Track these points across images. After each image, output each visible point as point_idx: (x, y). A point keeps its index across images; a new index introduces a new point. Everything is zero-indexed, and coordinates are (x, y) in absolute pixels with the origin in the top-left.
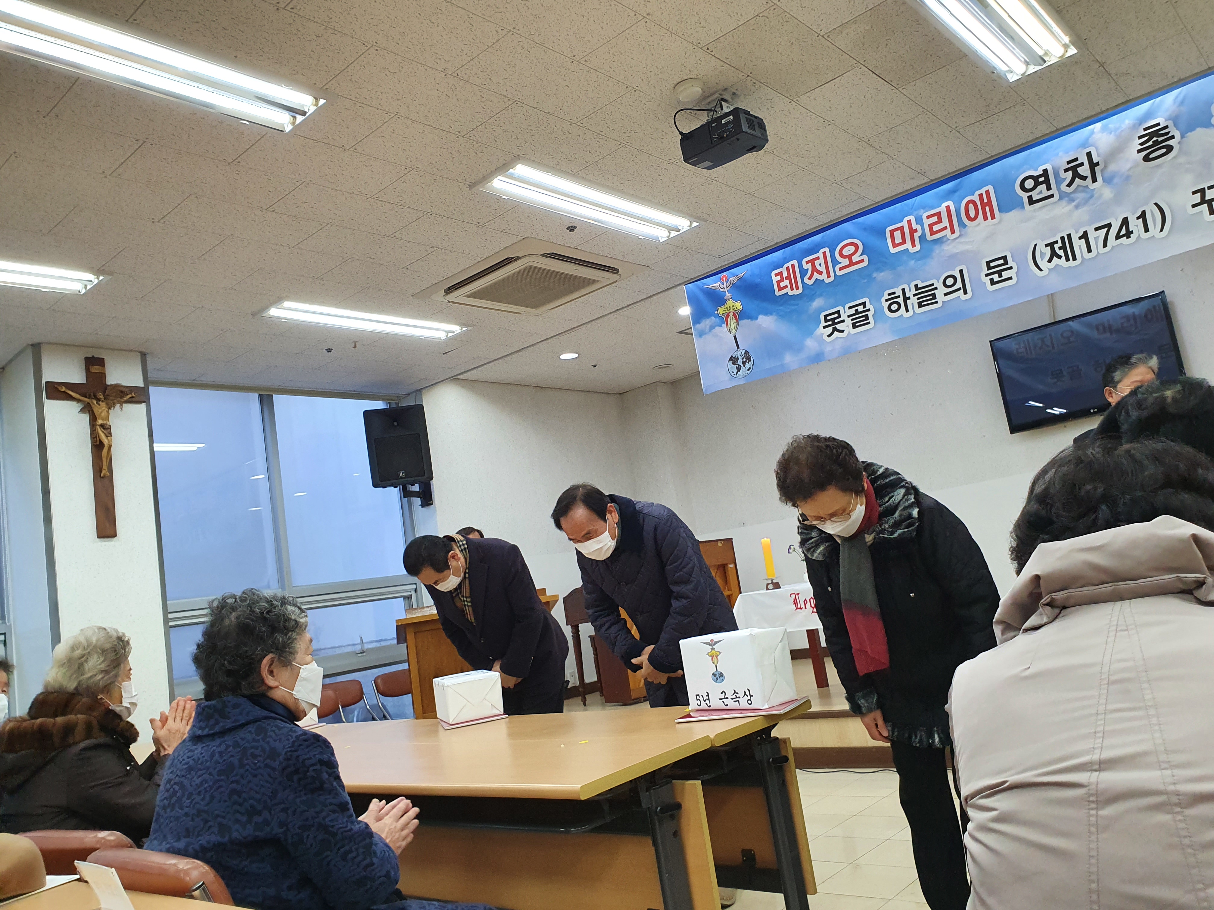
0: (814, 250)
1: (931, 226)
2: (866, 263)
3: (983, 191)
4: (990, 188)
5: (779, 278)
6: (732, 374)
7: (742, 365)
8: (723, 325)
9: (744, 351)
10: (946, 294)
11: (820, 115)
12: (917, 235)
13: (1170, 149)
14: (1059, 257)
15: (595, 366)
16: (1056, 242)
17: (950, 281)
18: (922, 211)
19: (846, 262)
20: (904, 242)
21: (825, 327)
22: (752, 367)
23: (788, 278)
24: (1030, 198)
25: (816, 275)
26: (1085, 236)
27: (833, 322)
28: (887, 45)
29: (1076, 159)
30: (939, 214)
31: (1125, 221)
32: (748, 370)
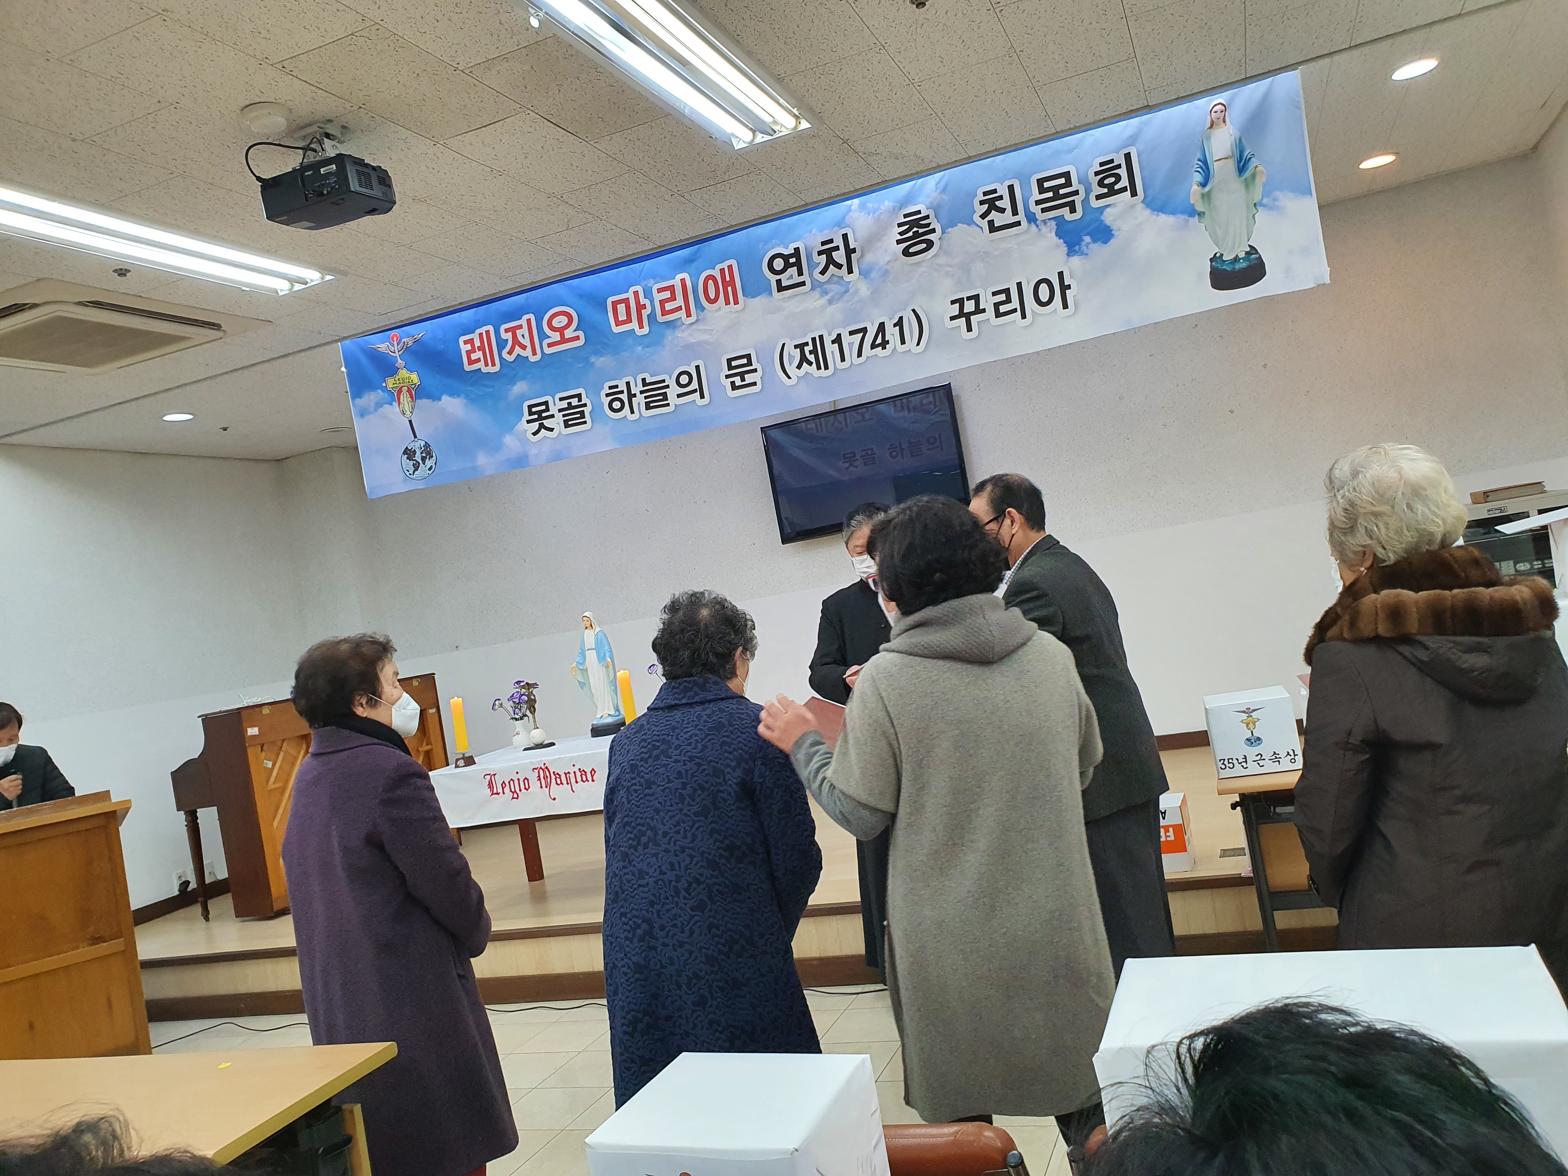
0: (515, 315)
1: (662, 302)
2: (581, 342)
3: (725, 265)
4: (733, 262)
5: (469, 347)
6: (408, 473)
7: (421, 462)
8: (394, 403)
9: (423, 443)
10: (679, 396)
11: (483, 163)
12: (645, 313)
13: (930, 244)
14: (810, 364)
15: (225, 429)
16: (807, 344)
17: (684, 379)
18: (652, 281)
19: (556, 337)
20: (629, 320)
21: (529, 422)
22: (434, 466)
23: (482, 348)
24: (779, 282)
25: (518, 350)
26: (838, 340)
27: (540, 415)
28: (559, 91)
29: (831, 241)
30: (671, 288)
31: (882, 328)
32: (430, 469)
